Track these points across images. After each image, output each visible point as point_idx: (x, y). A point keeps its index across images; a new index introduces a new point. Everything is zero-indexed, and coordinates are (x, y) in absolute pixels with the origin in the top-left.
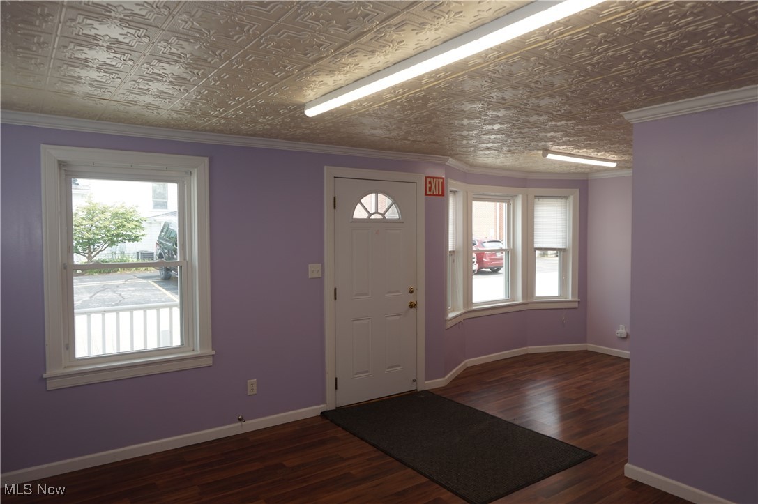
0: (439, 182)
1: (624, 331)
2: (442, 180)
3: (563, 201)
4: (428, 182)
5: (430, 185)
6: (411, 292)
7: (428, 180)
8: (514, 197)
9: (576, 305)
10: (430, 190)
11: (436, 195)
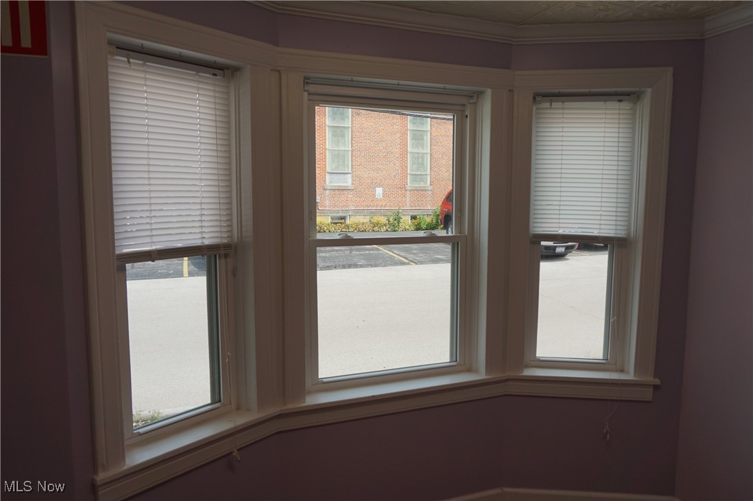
9: (646, 395)
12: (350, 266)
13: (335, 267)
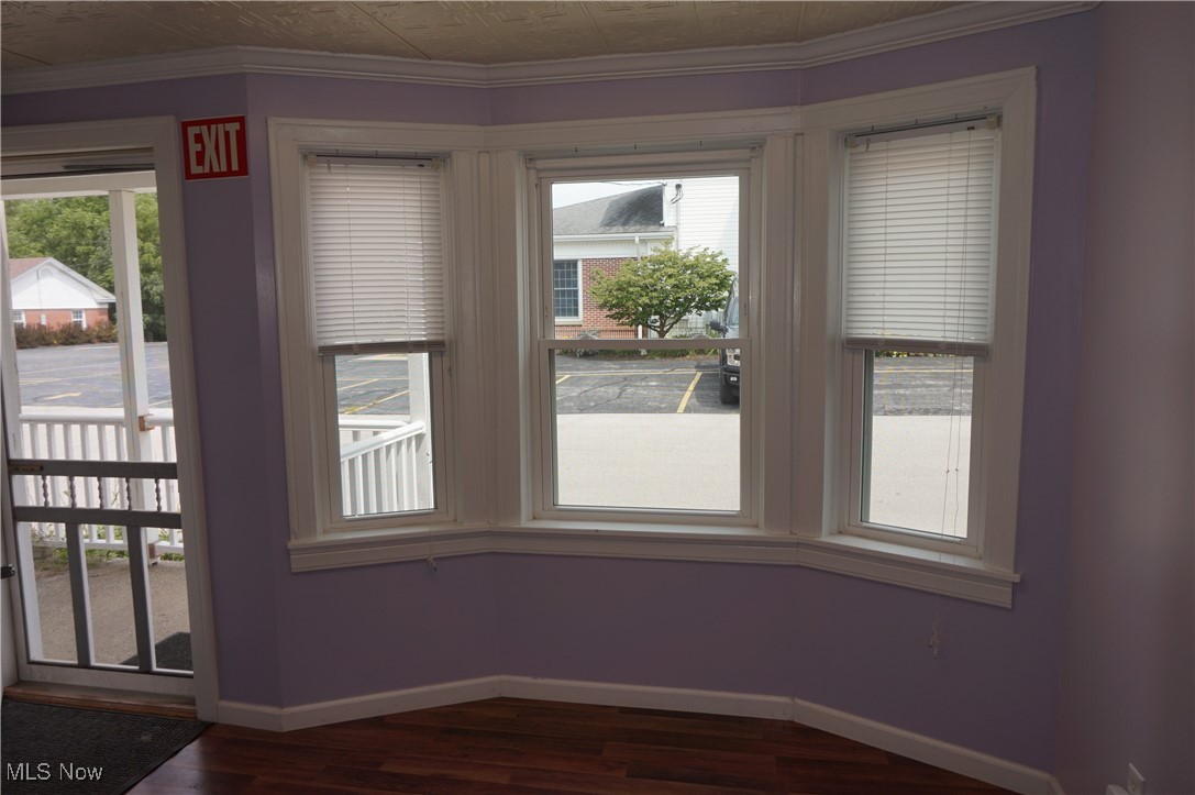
0: (227, 134)
2: (237, 126)
4: (191, 139)
7: (192, 131)
10: (200, 162)
11: (220, 174)
12: (936, 412)
13: (910, 413)
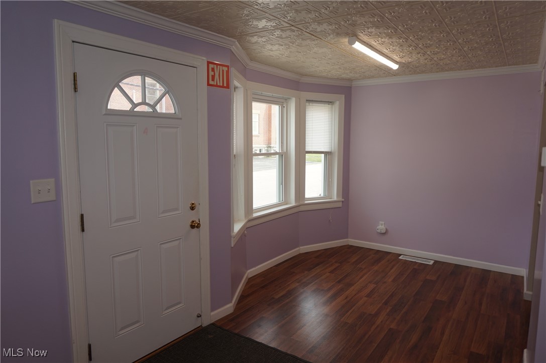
0: (223, 71)
1: (383, 227)
2: (226, 69)
3: (330, 106)
4: (210, 70)
5: (213, 73)
6: (192, 208)
8: (287, 100)
9: (340, 205)
10: (213, 80)
11: (220, 86)
